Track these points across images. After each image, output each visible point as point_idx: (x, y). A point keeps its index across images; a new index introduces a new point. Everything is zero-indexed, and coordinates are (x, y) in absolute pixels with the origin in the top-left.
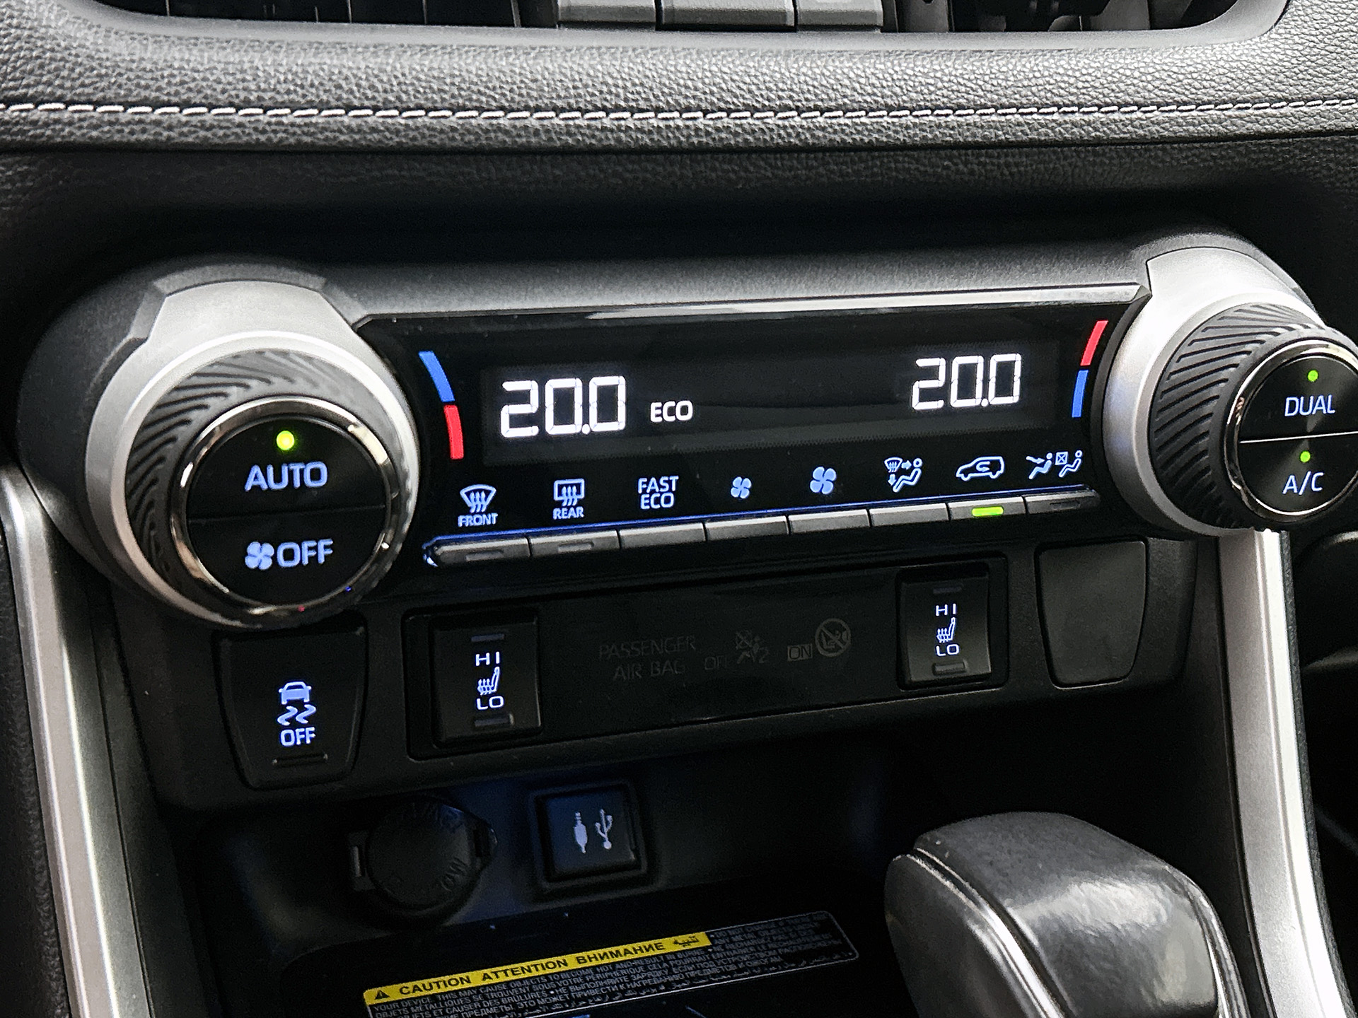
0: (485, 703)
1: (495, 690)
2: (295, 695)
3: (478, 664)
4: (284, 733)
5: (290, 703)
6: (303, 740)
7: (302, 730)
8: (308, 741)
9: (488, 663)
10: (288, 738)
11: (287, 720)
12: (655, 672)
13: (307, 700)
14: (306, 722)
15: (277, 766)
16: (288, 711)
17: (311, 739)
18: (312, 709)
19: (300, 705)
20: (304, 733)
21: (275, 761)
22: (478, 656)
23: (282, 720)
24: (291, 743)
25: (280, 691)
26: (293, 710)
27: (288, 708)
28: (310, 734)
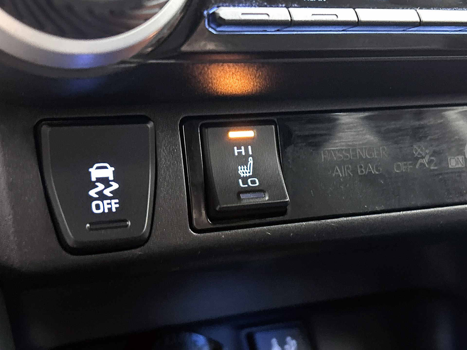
0: (245, 182)
1: (251, 174)
2: (102, 174)
3: (236, 154)
4: (94, 203)
5: (99, 180)
6: (110, 209)
7: (109, 201)
8: (114, 210)
9: (243, 154)
10: (98, 207)
11: (96, 193)
12: (362, 172)
13: (111, 178)
14: (111, 195)
15: (90, 229)
16: (97, 186)
17: (116, 208)
18: (115, 186)
19: (105, 181)
20: (110, 204)
21: (88, 225)
22: (235, 148)
23: (93, 193)
24: (101, 211)
25: (90, 170)
26: (101, 186)
27: (97, 184)
28: (114, 205)
